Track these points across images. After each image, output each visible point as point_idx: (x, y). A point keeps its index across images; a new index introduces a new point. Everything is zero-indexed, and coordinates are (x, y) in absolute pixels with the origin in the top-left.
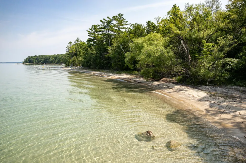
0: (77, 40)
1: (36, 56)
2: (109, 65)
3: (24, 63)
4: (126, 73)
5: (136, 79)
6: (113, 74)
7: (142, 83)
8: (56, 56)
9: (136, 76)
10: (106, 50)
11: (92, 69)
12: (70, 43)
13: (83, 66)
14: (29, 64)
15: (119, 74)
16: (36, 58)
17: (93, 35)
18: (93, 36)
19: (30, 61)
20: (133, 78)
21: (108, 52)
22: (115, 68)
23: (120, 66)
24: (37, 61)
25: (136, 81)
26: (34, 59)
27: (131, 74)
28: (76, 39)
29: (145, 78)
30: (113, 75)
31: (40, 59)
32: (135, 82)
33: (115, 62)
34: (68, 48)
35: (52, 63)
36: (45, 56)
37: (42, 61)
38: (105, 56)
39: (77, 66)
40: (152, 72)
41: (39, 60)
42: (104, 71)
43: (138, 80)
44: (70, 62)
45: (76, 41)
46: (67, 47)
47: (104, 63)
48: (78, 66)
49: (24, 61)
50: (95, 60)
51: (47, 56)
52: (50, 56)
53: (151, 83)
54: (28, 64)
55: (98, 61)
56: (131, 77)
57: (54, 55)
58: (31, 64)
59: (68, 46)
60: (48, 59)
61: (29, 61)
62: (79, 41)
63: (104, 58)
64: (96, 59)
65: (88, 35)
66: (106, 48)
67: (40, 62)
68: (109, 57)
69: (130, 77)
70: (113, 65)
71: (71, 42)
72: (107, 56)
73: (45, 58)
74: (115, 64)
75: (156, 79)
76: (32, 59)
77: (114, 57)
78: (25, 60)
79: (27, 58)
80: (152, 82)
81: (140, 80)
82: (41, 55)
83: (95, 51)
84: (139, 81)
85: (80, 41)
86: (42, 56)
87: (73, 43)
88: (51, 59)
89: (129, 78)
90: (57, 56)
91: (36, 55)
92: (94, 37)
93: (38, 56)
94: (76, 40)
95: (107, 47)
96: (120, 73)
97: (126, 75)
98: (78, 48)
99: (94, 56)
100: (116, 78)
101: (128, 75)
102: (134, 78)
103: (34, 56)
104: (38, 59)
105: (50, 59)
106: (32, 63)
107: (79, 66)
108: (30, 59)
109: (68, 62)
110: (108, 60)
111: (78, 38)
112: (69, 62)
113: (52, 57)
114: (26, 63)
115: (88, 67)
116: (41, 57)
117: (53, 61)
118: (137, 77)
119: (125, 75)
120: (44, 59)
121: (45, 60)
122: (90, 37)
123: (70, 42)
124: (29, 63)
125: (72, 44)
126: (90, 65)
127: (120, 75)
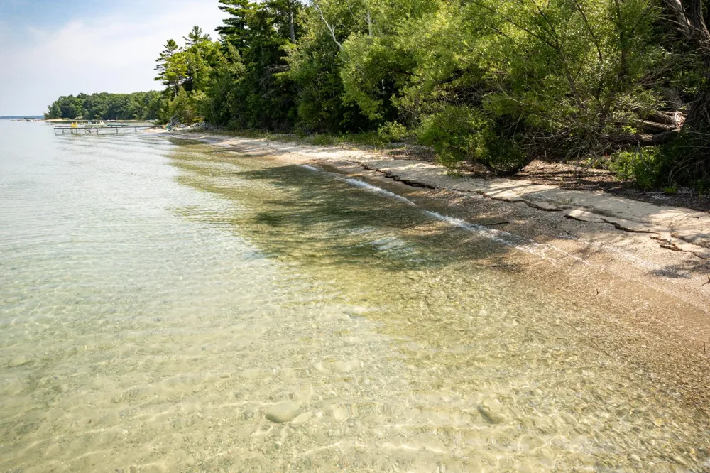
0: (194, 34)
1: (83, 96)
2: (290, 113)
3: (47, 117)
4: (350, 142)
5: (394, 164)
6: (300, 146)
7: (429, 187)
8: (144, 96)
9: (391, 153)
10: (276, 56)
11: (235, 129)
12: (171, 44)
13: (206, 120)
14: (65, 120)
15: (323, 144)
16: (83, 101)
17: (239, 7)
18: (237, 10)
19: (65, 110)
20: (378, 163)
21: (285, 63)
22: (311, 124)
23: (329, 115)
24: (87, 112)
25: (395, 178)
26: (77, 104)
27: (369, 145)
28: (191, 29)
29: (445, 161)
30: (298, 150)
31: (95, 106)
32: (389, 181)
33: (310, 99)
34: (164, 62)
35: (134, 118)
36: (111, 95)
37: (102, 113)
38: (274, 79)
39: (189, 122)
40: (481, 128)
41: (94, 108)
42: (269, 137)
43: (403, 173)
44: (171, 109)
45: (192, 40)
46: (161, 59)
47: (273, 106)
48: (195, 122)
49: (47, 111)
50: (241, 98)
51: (119, 95)
52: (127, 97)
53: (479, 185)
54: (61, 120)
55: (252, 98)
56: (372, 158)
57: (139, 94)
58: (70, 120)
59: (162, 57)
60: (122, 106)
61: (62, 110)
62: (201, 40)
63: (273, 87)
64: (247, 93)
65: (221, 8)
66: (279, 45)
67: (98, 114)
68: (289, 83)
69: (369, 156)
70: (302, 109)
71: (171, 41)
72: (282, 76)
73: (111, 103)
74: (310, 106)
75: (498, 167)
76: (72, 105)
77: (308, 79)
78: (49, 107)
79: (55, 102)
80: (480, 183)
81: (415, 171)
82: (99, 93)
83: (240, 65)
84: (411, 178)
85: (205, 38)
86: (103, 96)
87: (182, 44)
88: (132, 107)
89: (362, 161)
90: (147, 95)
91: (85, 93)
92: (242, 14)
93: (91, 95)
94: (191, 36)
95: (283, 44)
96: (329, 143)
97: (350, 149)
98: (197, 60)
99: (237, 81)
100: (307, 160)
101: (358, 147)
102: (385, 163)
103: (78, 97)
104: (91, 106)
105: (126, 104)
106: (71, 118)
107: (198, 121)
108: (65, 104)
109: (162, 110)
110: (286, 95)
111: (196, 28)
112: (166, 109)
113: (132, 100)
114: (55, 118)
115: (220, 122)
116: (98, 99)
117: (136, 113)
118: (396, 159)
119: (345, 149)
120: (108, 107)
121: (111, 109)
122: (228, 16)
123: (169, 40)
124: (62, 117)
125: (177, 47)
126: (228, 116)
127: (324, 150)
